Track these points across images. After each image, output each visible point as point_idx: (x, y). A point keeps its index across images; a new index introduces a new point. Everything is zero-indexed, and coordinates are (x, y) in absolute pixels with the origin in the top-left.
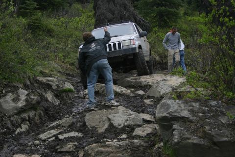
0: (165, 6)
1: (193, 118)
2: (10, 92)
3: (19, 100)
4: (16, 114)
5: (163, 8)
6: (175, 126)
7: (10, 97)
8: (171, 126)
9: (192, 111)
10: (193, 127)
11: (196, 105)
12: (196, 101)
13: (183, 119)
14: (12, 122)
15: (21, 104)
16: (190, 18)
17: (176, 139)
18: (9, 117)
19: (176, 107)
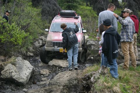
0: (71, 2)
1: (96, 45)
2: (36, 41)
3: (40, 43)
4: (40, 47)
5: (70, 4)
6: (92, 46)
7: (37, 42)
8: (91, 46)
9: (95, 43)
10: (96, 46)
11: (96, 42)
12: (96, 41)
13: (94, 45)
14: (39, 50)
15: (41, 44)
16: (82, 7)
17: (92, 49)
18: (38, 48)
19: (92, 42)
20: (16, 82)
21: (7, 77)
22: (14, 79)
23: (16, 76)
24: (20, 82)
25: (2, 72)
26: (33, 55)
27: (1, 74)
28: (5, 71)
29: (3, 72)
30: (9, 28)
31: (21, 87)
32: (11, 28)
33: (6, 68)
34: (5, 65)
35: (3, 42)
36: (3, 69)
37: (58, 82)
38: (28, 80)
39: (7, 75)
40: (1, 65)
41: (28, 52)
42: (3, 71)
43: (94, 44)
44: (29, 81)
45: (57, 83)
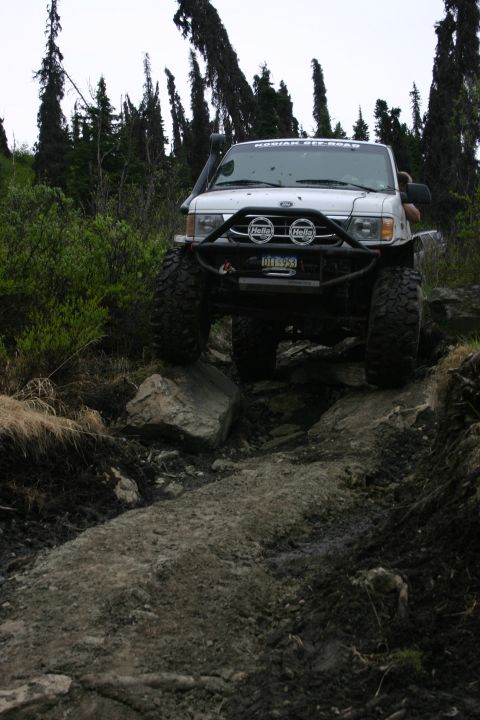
20: (182, 437)
21: (151, 422)
22: (175, 426)
23: (181, 416)
24: (198, 438)
25: (129, 406)
26: (229, 360)
27: (127, 413)
28: (141, 401)
29: (134, 405)
30: (142, 258)
31: (201, 455)
32: (147, 255)
33: (144, 390)
34: (140, 381)
35: (121, 304)
36: (133, 396)
37: (339, 428)
38: (224, 434)
39: (147, 416)
40: (125, 380)
41: (212, 351)
42: (134, 401)
43: (453, 300)
44: (227, 439)
45: (337, 431)
